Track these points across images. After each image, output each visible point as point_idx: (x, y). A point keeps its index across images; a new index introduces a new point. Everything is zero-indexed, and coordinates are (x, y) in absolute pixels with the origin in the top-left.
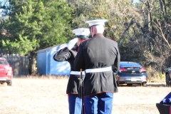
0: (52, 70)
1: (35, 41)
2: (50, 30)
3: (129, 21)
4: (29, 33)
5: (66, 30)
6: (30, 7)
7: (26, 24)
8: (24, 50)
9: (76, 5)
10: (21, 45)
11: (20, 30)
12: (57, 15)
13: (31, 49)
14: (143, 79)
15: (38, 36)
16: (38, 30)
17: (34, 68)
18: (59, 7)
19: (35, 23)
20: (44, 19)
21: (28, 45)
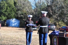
0: (10, 25)
1: (6, 17)
2: (10, 14)
3: (32, 13)
4: (4, 15)
5: (14, 15)
6: (5, 8)
7: (4, 12)
8: (3, 19)
9: (18, 8)
10: (2, 18)
11: (2, 14)
12: (12, 11)
13: (5, 19)
14: (36, 29)
15: (7, 16)
16: (7, 14)
17: (5, 25)
18: (13, 8)
19: (6, 12)
20: (9, 11)
21: (4, 18)
